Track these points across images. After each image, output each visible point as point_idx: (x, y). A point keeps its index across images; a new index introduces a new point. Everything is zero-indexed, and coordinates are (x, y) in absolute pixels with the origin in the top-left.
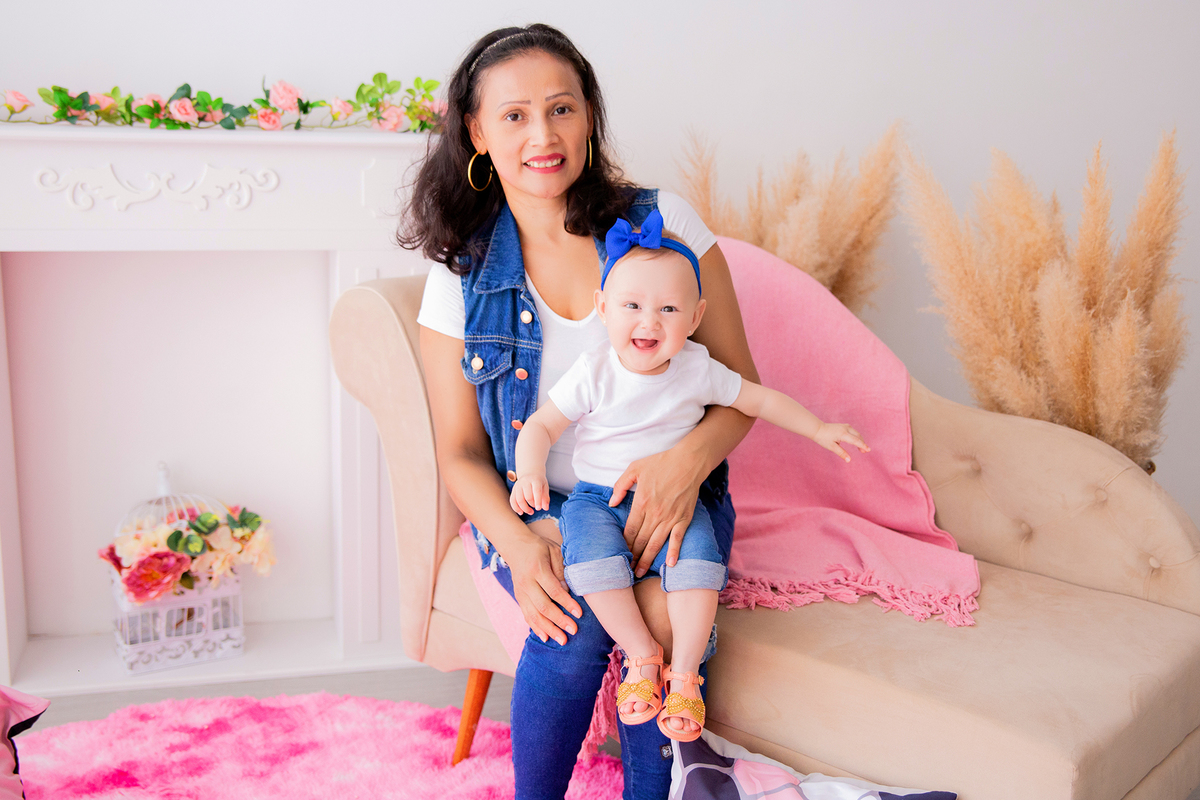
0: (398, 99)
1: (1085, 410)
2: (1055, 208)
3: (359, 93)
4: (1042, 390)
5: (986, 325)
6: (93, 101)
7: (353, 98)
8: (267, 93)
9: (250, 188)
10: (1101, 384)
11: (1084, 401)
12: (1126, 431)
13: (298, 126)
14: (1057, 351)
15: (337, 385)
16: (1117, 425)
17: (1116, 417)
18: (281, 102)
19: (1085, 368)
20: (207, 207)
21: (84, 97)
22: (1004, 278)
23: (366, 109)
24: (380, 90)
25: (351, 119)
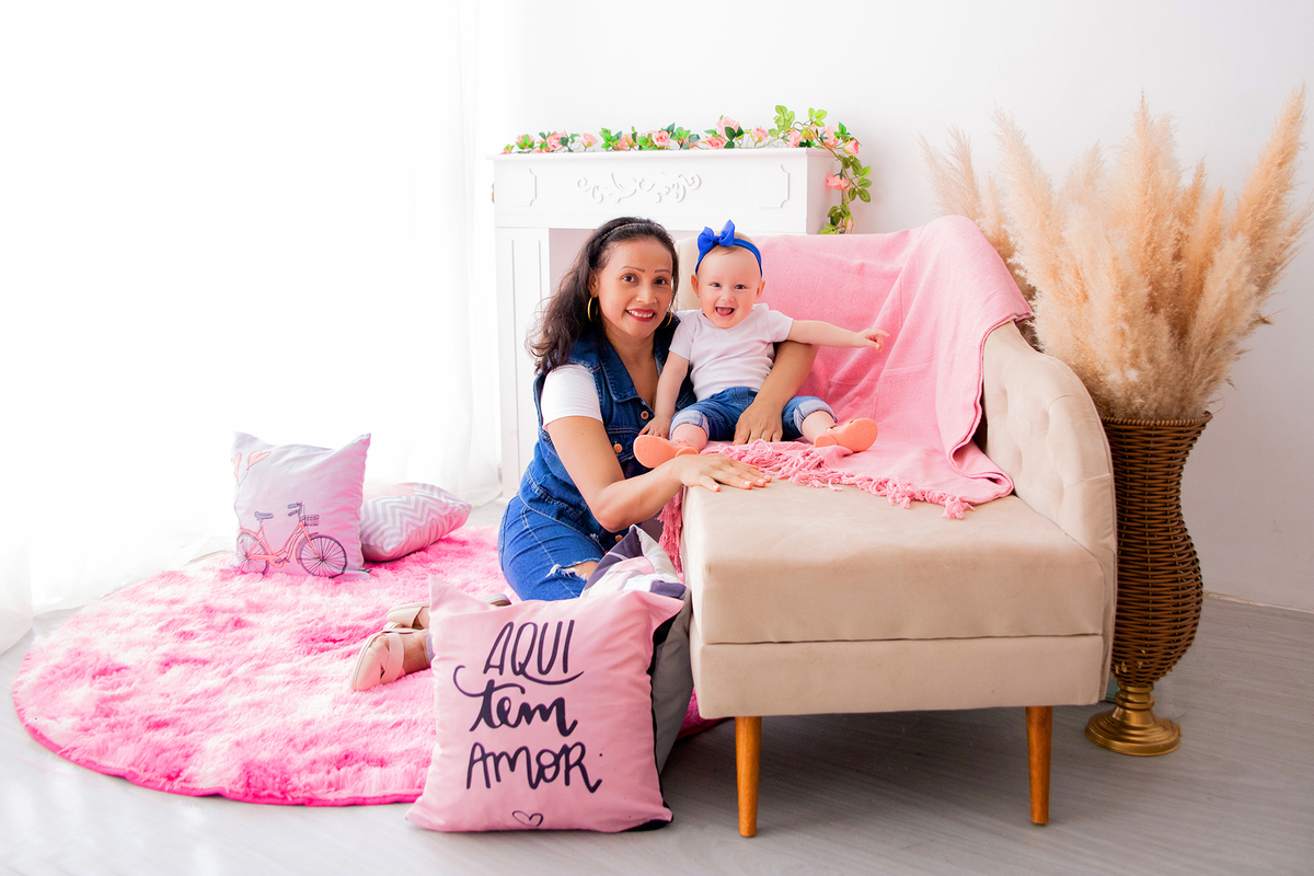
6: (623, 137)
9: (684, 188)
21: (618, 134)
25: (766, 141)
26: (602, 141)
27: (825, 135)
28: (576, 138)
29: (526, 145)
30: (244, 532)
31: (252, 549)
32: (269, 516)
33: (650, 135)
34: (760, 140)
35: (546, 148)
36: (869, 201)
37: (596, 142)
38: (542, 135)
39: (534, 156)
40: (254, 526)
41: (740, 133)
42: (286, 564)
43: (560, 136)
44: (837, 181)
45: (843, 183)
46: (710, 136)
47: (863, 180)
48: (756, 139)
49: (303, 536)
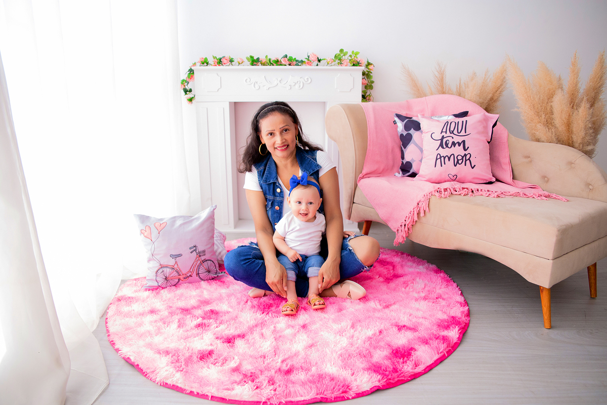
0: (346, 58)
1: (569, 139)
2: (560, 79)
3: (335, 56)
4: (554, 134)
5: (535, 114)
6: (260, 60)
7: (334, 58)
8: (309, 57)
10: (574, 130)
11: (568, 136)
12: (583, 146)
13: (317, 65)
14: (559, 120)
15: (327, 136)
16: (580, 144)
17: (579, 141)
18: (312, 59)
19: (569, 125)
20: (291, 88)
21: (258, 59)
22: (541, 99)
23: (337, 61)
24: (341, 55)
25: (334, 63)
26: (248, 62)
29: (205, 63)
32: (180, 255)
33: (277, 60)
36: (372, 89)
37: (245, 62)
38: (215, 58)
42: (190, 278)
48: (330, 63)
49: (199, 262)
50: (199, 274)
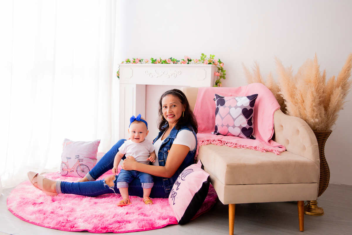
7: (200, 59)
9: (176, 74)
13: (188, 63)
18: (185, 59)
20: (169, 77)
21: (156, 59)
23: (202, 61)
24: (204, 57)
25: (198, 62)
26: (151, 61)
27: (215, 62)
28: (143, 60)
29: (128, 61)
30: (63, 163)
31: (64, 167)
32: (70, 158)
33: (165, 60)
34: (197, 62)
35: (134, 62)
36: (225, 79)
37: (149, 61)
38: (133, 59)
39: (130, 64)
40: (66, 161)
41: (191, 60)
42: (73, 172)
43: (139, 60)
44: (217, 74)
45: (219, 74)
46: (182, 61)
47: (224, 74)
48: (196, 62)
49: (78, 164)
50: (77, 171)
